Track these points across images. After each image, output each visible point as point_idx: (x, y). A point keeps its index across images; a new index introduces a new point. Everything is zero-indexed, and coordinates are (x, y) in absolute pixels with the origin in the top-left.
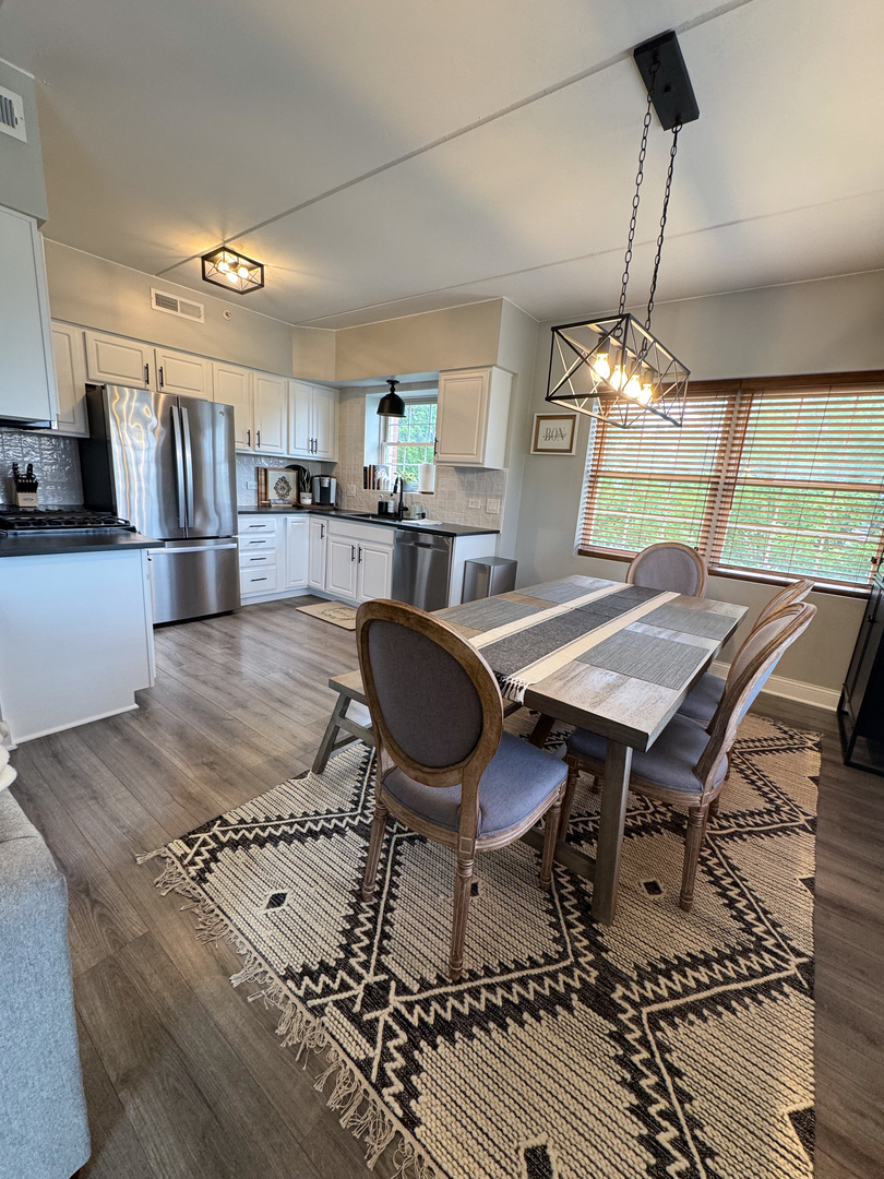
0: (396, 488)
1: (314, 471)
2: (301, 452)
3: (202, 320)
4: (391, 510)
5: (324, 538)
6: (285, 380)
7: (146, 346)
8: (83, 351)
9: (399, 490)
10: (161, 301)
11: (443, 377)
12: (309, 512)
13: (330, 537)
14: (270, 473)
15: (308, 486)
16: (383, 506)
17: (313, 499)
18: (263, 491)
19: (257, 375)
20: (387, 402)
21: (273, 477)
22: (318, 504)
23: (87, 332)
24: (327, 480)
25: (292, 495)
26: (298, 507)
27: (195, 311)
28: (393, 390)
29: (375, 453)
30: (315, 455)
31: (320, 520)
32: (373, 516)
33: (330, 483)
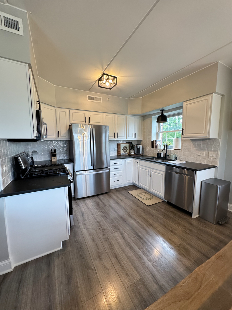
0: (164, 148)
1: (135, 143)
2: (130, 138)
3: (101, 102)
4: (162, 156)
5: (138, 166)
6: (126, 116)
7: (85, 112)
8: (69, 116)
9: (165, 149)
10: (90, 98)
11: (185, 104)
12: (133, 158)
13: (140, 166)
14: (121, 145)
15: (133, 148)
16: (159, 155)
17: (134, 152)
18: (119, 151)
19: (117, 115)
20: (160, 118)
21: (122, 146)
22: (136, 154)
23: (70, 110)
24: (139, 146)
25: (128, 151)
26: (129, 156)
27: (99, 99)
28: (162, 113)
29: (156, 136)
30: (135, 138)
31: (136, 160)
32: (155, 158)
33: (140, 147)
